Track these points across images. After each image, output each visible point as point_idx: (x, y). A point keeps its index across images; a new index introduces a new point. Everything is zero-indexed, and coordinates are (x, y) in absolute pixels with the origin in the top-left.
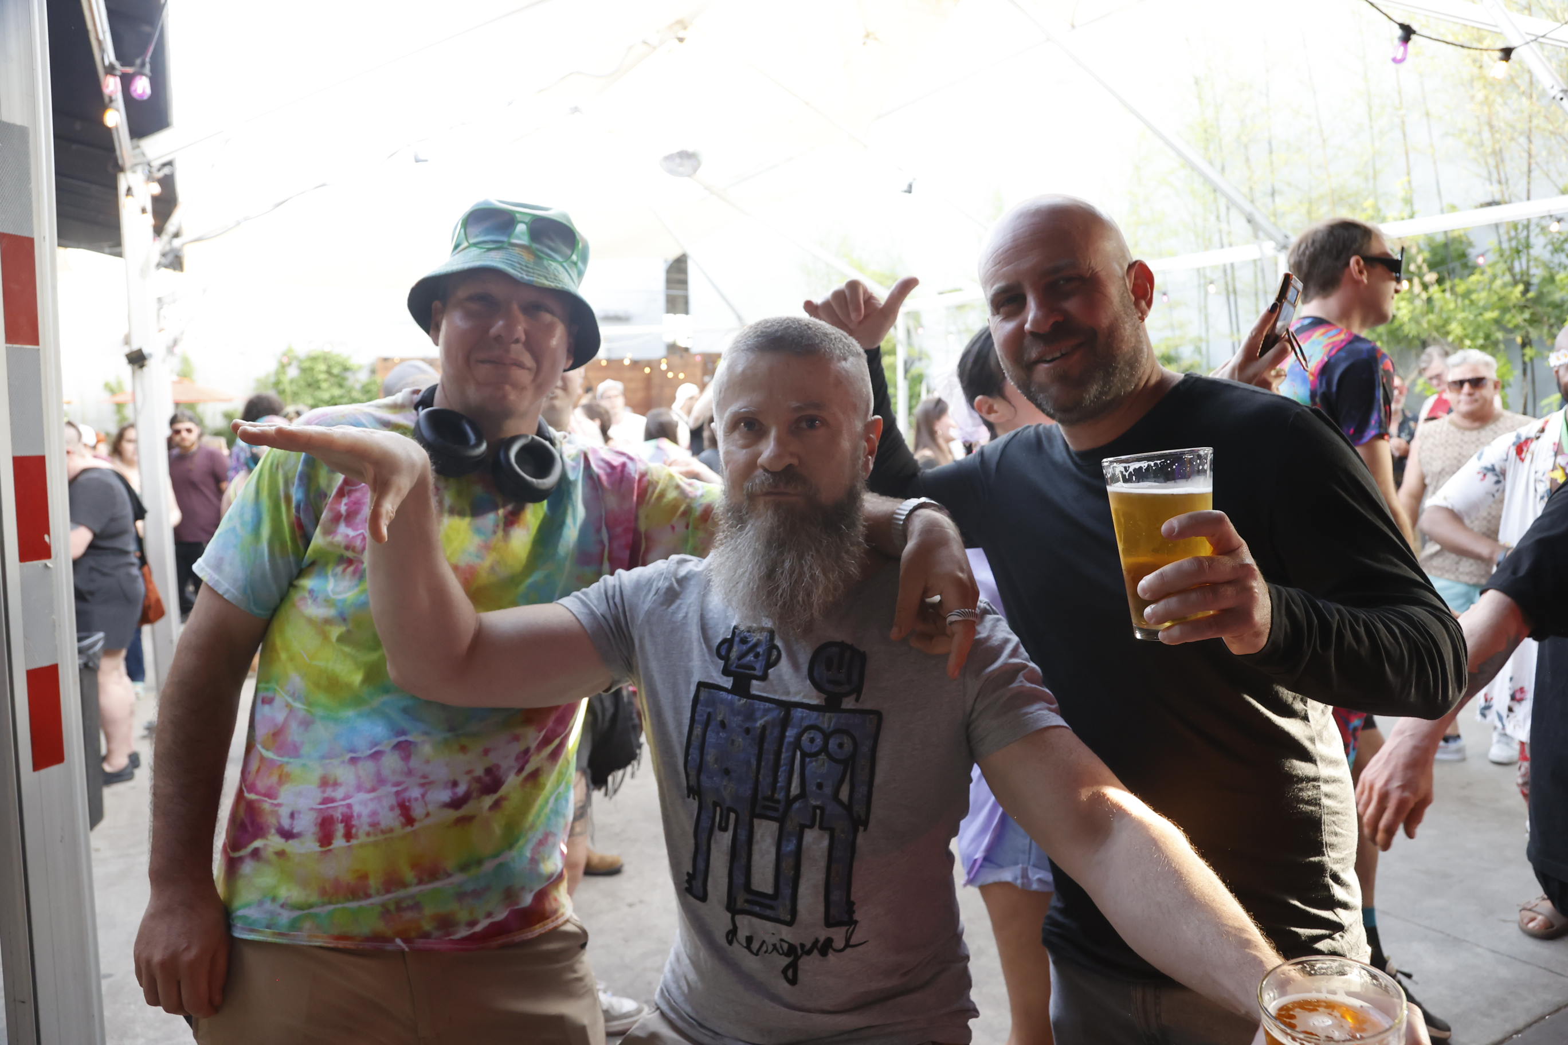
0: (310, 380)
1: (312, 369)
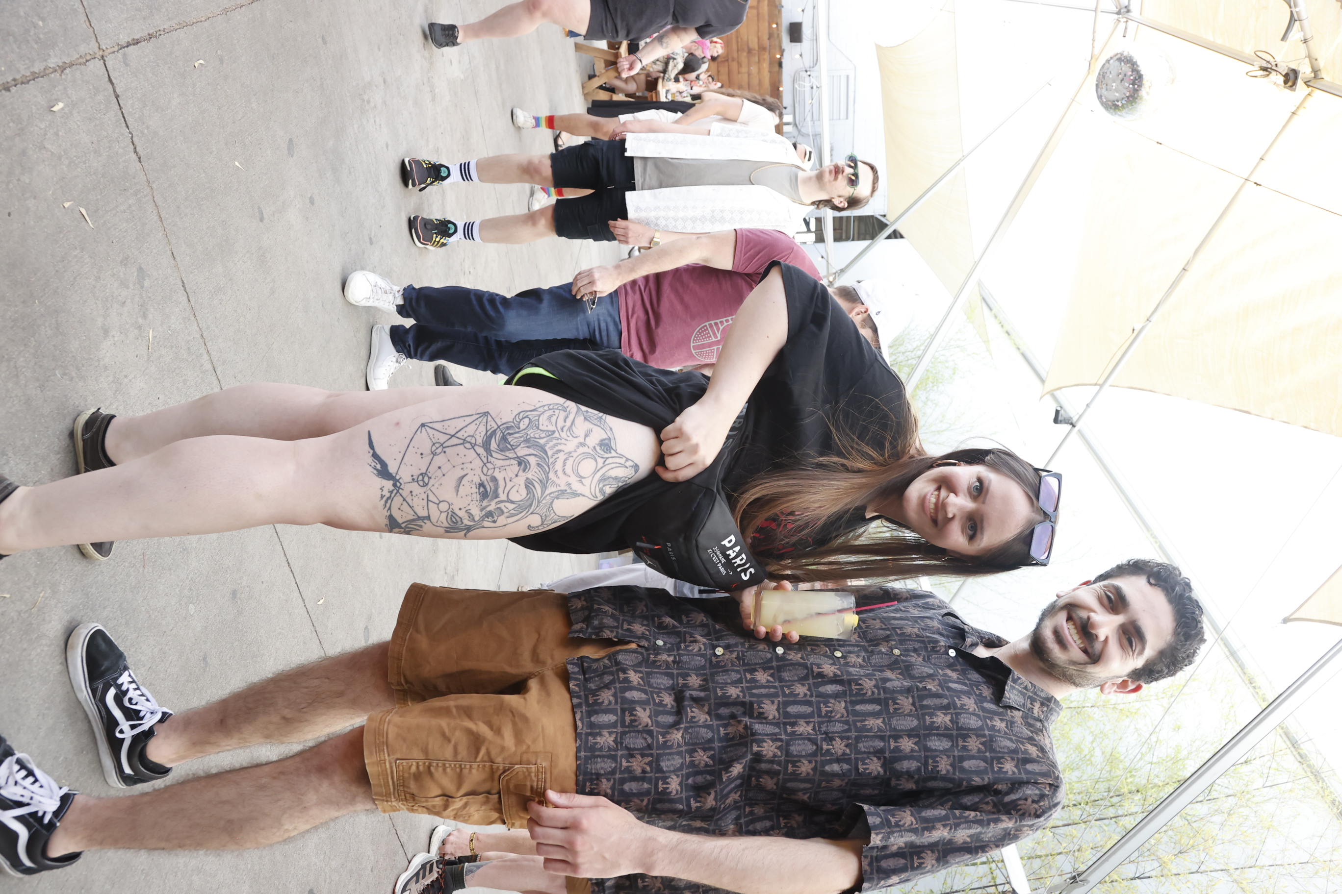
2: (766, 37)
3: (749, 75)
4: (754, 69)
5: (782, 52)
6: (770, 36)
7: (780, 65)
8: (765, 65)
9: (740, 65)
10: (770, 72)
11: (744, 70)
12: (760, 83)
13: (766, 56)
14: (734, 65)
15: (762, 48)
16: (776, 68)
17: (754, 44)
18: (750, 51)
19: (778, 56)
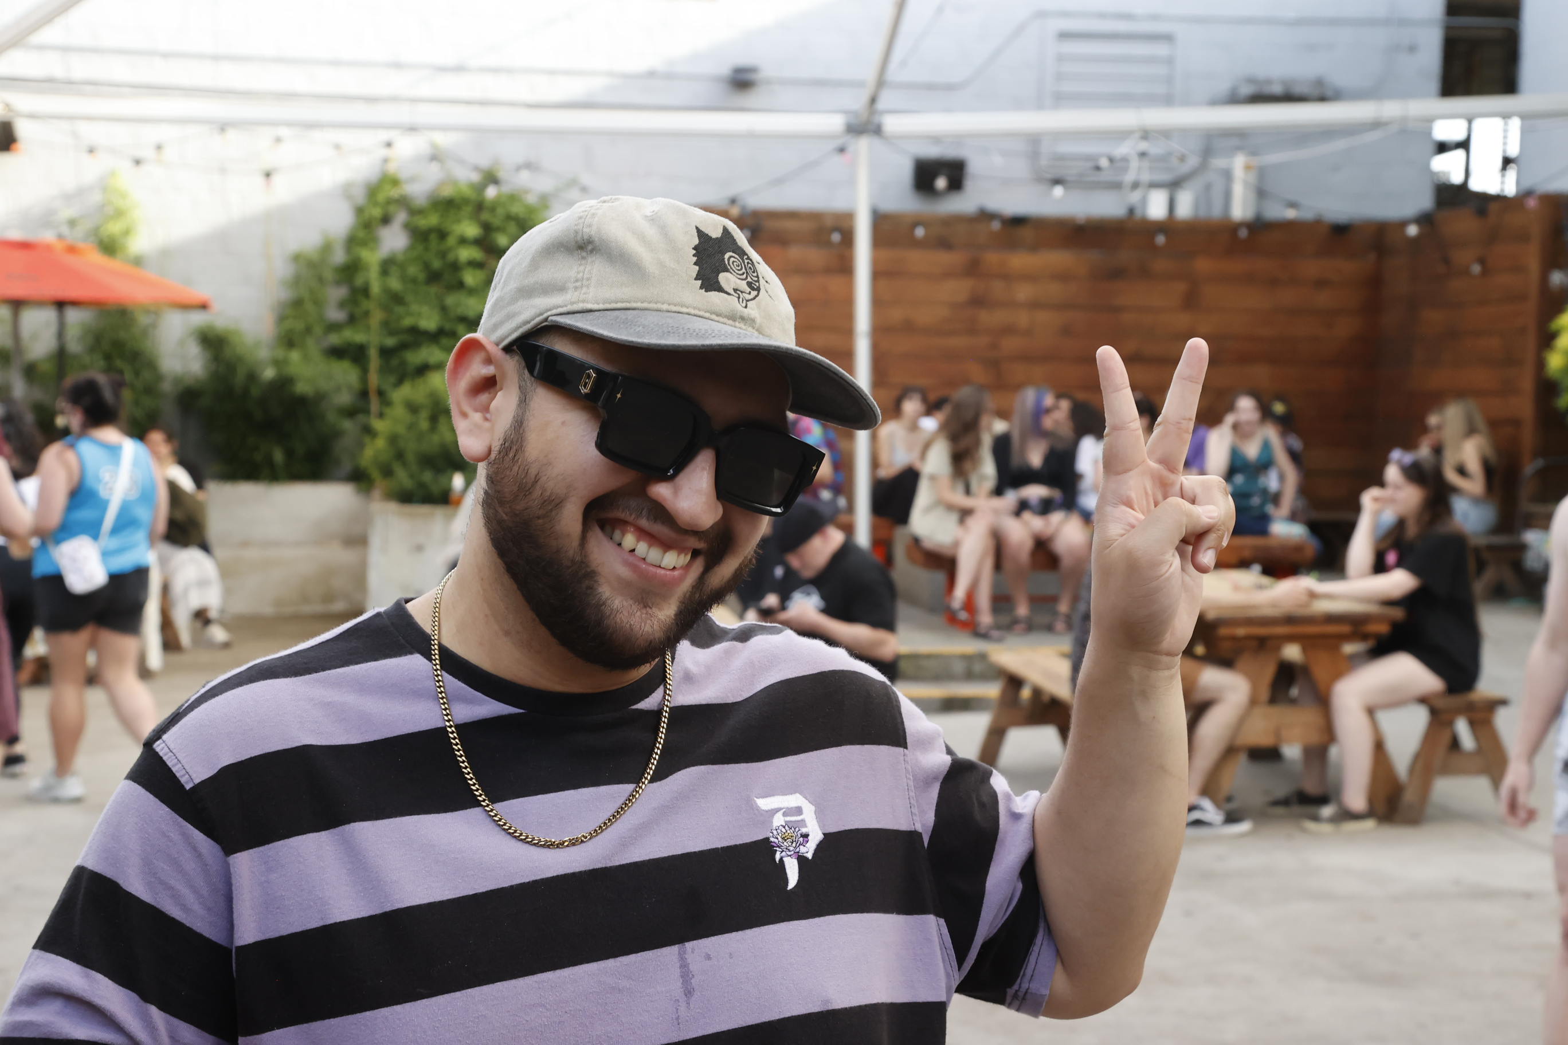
0: (436, 264)
1: (442, 234)
2: (945, 259)
3: (1035, 305)
4: (1023, 292)
5: (985, 216)
6: (943, 243)
7: (1017, 222)
8: (1019, 261)
9: (1009, 330)
10: (1035, 247)
11: (1023, 319)
12: (1063, 277)
13: (992, 258)
14: (1011, 344)
15: (973, 269)
16: (1026, 233)
17: (958, 289)
18: (977, 301)
19: (996, 225)
